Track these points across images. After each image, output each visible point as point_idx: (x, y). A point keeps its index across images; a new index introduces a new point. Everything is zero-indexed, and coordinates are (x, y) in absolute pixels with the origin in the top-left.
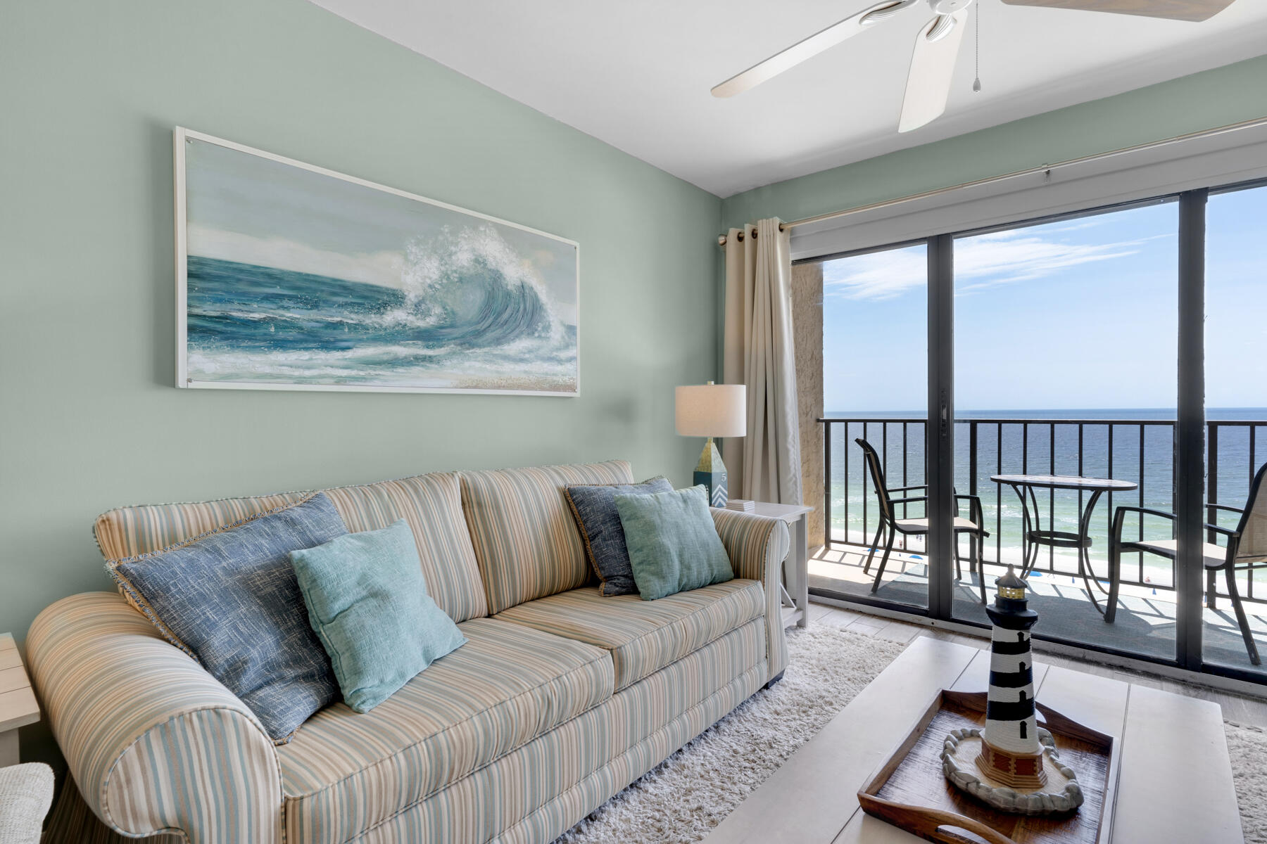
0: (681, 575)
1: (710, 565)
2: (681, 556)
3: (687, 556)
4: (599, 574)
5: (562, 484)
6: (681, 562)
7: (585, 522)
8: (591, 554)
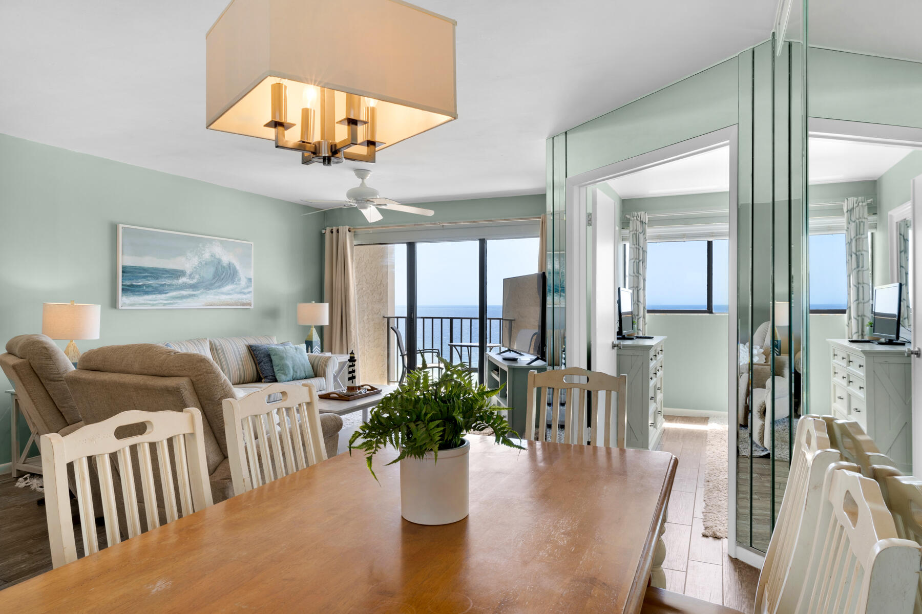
0: (293, 375)
1: (305, 372)
2: (293, 368)
3: (296, 368)
4: (262, 376)
5: (247, 344)
6: (294, 370)
7: (256, 357)
8: (259, 369)
